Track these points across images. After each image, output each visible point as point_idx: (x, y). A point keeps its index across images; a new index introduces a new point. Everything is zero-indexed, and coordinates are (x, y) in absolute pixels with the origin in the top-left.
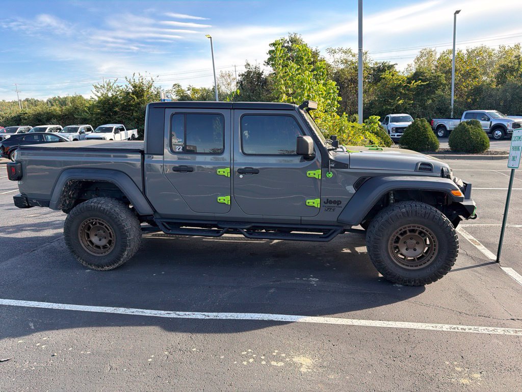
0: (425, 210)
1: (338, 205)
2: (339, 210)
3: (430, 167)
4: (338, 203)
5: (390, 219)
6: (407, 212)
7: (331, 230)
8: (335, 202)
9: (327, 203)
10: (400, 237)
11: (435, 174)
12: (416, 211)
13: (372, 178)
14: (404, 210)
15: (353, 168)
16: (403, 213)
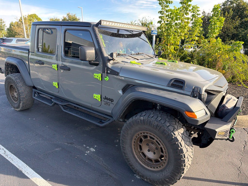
0: (158, 123)
1: (111, 102)
2: (112, 106)
3: (181, 85)
4: (112, 100)
5: (132, 123)
6: (144, 120)
7: (108, 119)
8: (109, 99)
9: (105, 99)
10: (143, 138)
11: (185, 93)
12: (150, 122)
13: (134, 85)
14: (142, 118)
15: (122, 76)
16: (141, 120)
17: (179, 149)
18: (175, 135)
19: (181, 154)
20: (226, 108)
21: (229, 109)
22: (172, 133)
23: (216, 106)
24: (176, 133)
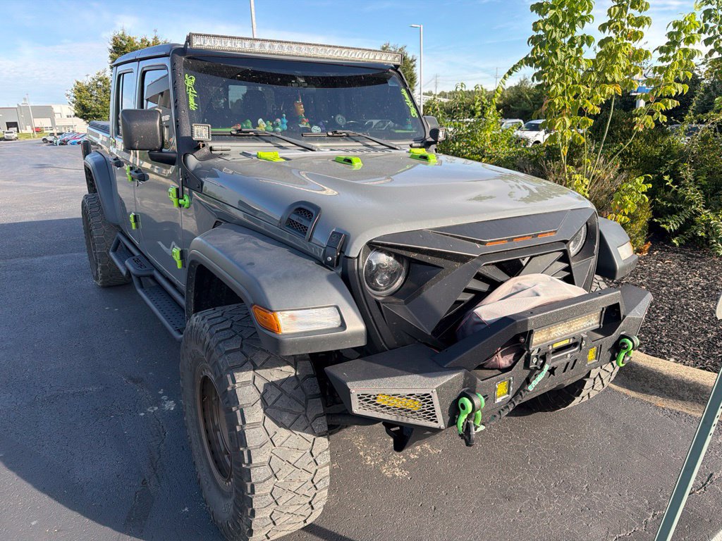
3: (307, 224)
17: (236, 430)
18: (234, 382)
19: (241, 449)
20: (475, 320)
21: (483, 323)
22: (229, 376)
23: (443, 308)
24: (244, 377)
